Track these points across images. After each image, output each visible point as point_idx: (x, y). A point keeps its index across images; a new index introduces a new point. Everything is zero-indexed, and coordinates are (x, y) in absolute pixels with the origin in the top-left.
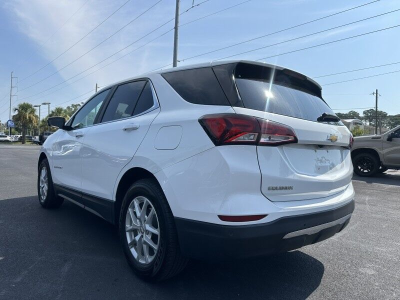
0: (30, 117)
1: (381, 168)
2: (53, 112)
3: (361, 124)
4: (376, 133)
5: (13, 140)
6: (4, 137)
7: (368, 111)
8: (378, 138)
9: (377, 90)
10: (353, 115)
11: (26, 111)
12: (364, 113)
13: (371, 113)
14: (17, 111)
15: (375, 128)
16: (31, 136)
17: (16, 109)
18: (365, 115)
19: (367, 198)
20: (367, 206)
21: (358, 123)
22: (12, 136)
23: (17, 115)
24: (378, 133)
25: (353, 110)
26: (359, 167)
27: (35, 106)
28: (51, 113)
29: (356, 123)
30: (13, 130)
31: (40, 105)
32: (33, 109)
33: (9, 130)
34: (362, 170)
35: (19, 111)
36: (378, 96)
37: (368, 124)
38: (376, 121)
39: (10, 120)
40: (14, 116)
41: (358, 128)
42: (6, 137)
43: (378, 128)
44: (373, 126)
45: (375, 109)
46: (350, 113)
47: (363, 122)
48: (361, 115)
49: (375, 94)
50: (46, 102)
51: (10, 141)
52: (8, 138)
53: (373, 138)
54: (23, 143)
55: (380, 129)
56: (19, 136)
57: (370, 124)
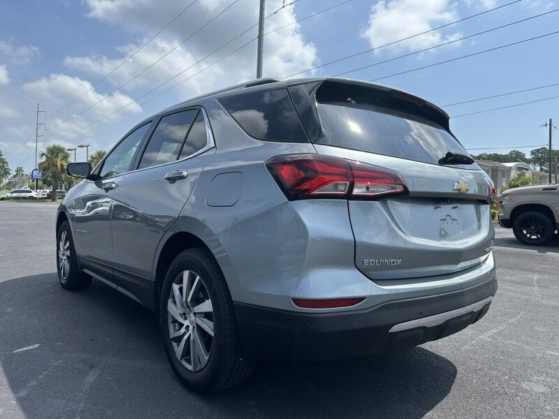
0: (62, 165)
1: (556, 232)
2: (92, 157)
3: (527, 170)
4: (550, 182)
5: (40, 196)
6: (28, 192)
7: (538, 150)
8: (552, 189)
9: (550, 120)
10: (516, 156)
11: (56, 157)
12: (532, 153)
13: (542, 153)
14: (44, 156)
15: (548, 174)
16: (63, 190)
17: (43, 154)
18: (533, 156)
19: (536, 278)
20: (536, 288)
21: (522, 168)
22: (38, 190)
23: (44, 163)
24: (553, 181)
25: (516, 149)
26: (525, 232)
27: (68, 150)
28: (90, 159)
29: (520, 168)
30: (40, 183)
31: (76, 147)
32: (66, 154)
33: (35, 183)
34: (528, 235)
35: (47, 156)
36: (553, 128)
37: (538, 169)
38: (550, 164)
39: (36, 170)
40: (40, 164)
41: (524, 174)
42: (31, 192)
43: (553, 175)
44: (546, 171)
45: (548, 148)
46: (511, 153)
47: (531, 166)
48: (528, 156)
49: (548, 126)
50: (84, 144)
51: (36, 198)
52: (33, 194)
53: (545, 189)
54: (54, 200)
55: (556, 177)
56: (48, 191)
57: (541, 169)
